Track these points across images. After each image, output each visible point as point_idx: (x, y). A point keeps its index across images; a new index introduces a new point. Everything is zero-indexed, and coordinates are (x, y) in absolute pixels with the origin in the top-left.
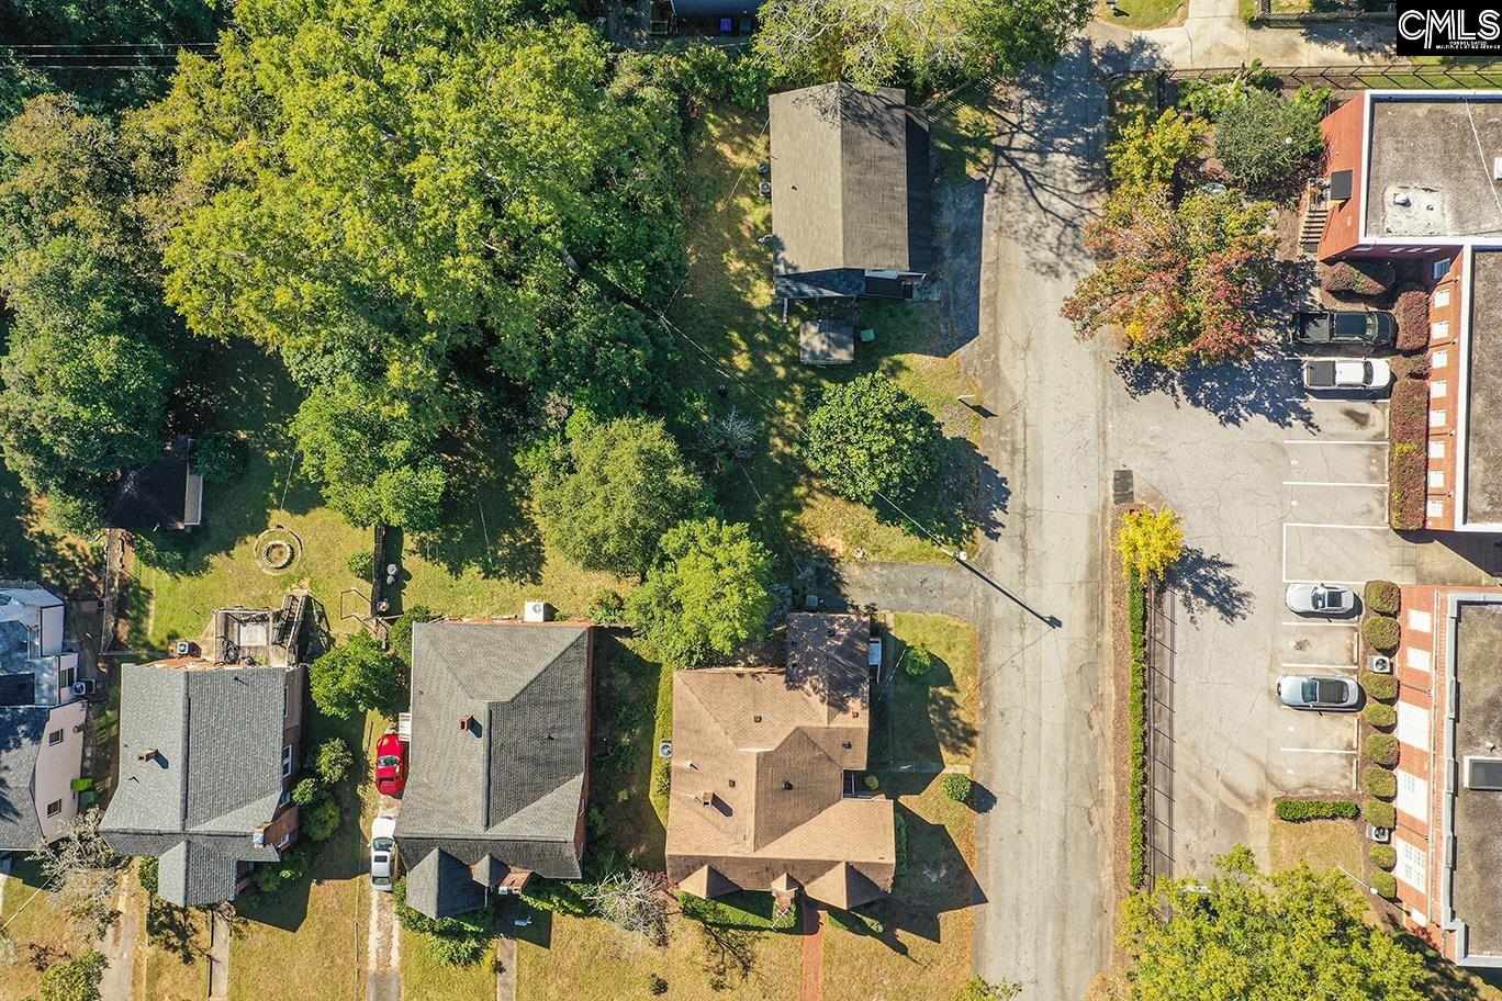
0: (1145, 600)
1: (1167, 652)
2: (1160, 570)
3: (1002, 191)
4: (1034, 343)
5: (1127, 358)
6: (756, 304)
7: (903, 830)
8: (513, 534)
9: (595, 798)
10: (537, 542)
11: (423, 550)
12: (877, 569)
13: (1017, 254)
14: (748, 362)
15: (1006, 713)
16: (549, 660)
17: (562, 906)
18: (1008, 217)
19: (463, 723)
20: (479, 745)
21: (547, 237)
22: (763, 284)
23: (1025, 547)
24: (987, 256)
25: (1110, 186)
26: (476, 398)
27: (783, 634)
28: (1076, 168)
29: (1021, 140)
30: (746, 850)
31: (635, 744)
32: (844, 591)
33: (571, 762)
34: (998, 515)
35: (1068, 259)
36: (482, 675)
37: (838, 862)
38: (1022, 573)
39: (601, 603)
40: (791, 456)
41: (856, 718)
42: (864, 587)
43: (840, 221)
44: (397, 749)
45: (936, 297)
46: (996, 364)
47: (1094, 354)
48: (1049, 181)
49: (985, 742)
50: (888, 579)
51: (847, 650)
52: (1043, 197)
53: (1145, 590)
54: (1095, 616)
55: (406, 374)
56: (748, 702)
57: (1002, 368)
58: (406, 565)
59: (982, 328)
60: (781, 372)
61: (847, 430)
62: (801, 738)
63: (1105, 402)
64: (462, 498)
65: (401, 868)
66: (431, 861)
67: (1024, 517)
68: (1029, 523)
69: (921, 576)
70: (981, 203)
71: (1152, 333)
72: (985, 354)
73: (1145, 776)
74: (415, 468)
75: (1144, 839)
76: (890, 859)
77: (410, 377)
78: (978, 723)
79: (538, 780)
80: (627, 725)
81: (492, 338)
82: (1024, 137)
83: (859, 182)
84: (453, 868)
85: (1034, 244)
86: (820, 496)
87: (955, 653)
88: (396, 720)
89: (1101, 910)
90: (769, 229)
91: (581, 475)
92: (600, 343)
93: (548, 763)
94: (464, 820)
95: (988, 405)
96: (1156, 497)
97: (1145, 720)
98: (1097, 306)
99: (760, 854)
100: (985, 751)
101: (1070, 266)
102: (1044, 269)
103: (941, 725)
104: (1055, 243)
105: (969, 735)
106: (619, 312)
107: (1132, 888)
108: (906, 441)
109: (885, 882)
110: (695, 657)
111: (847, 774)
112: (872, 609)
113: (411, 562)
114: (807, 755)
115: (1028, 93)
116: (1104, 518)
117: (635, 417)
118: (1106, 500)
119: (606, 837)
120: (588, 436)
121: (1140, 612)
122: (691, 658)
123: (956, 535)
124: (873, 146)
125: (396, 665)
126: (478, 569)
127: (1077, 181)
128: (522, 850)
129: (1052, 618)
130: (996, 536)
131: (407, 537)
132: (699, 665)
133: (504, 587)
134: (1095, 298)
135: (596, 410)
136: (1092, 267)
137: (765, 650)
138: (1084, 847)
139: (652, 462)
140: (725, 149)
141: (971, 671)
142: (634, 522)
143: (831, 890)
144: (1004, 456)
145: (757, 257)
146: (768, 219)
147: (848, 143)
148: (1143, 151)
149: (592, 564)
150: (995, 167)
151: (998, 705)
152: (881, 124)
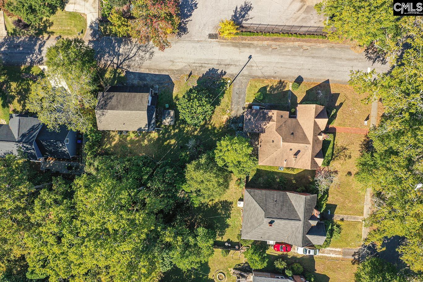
0: (245, 31)
1: (260, 26)
2: (237, 27)
3: (129, 66)
4: (172, 59)
5: (177, 34)
6: (157, 137)
7: (307, 102)
8: (218, 209)
9: (294, 189)
10: (221, 202)
11: (222, 235)
12: (233, 106)
13: (147, 63)
14: (173, 140)
15: (275, 72)
16: (253, 200)
17: (325, 200)
18: (136, 65)
19: (270, 226)
20: (277, 221)
21: (133, 194)
22: (151, 135)
23: (229, 65)
24: (147, 71)
25: (129, 36)
26: (178, 217)
27: (250, 133)
28: (124, 46)
29: (115, 61)
30: (310, 146)
31: (279, 177)
32: (239, 116)
33: (283, 195)
34: (219, 72)
35: (149, 49)
36: (257, 220)
37: (315, 121)
38: (236, 65)
39: (239, 185)
40: (200, 129)
41: (274, 114)
42: (238, 110)
43: (134, 111)
44: (278, 245)
45: (157, 86)
46: (177, 70)
47: (176, 43)
48: (127, 53)
49: (283, 78)
50: (236, 103)
51: (255, 115)
52: (131, 55)
53: (242, 31)
54: (249, 46)
55: (169, 236)
56: (268, 144)
57: (178, 69)
58: (226, 240)
59: (167, 74)
60: (177, 131)
61: (192, 113)
62: (279, 129)
63: (190, 41)
64: (207, 223)
65: (312, 246)
66: (310, 237)
67: (220, 64)
68: (222, 63)
69: (236, 94)
70: (132, 73)
71: (170, 26)
72: (174, 73)
73: (295, 33)
74: (197, 236)
75: (313, 34)
76: (314, 106)
77: (170, 235)
78: (278, 80)
79: (288, 205)
80: (274, 180)
81: (161, 211)
82: (115, 60)
83: (123, 106)
84: (312, 231)
85: (144, 58)
86: (212, 121)
87: (257, 85)
88: (270, 245)
89: (332, 48)
90: (136, 132)
91: (200, 188)
92: (164, 181)
93: (283, 202)
94: (298, 227)
95: (188, 73)
96: (217, 27)
97: (279, 33)
98: (162, 41)
99: (311, 143)
100: (286, 78)
101: (151, 49)
102: (151, 56)
103: (278, 90)
104: (144, 52)
105: (281, 82)
106: (156, 175)
107: (326, 39)
108: (196, 96)
109: (321, 108)
110: (255, 159)
111: (290, 117)
112: (244, 108)
113: (225, 239)
114: (284, 128)
115: (103, 58)
116: (222, 42)
117: (185, 172)
118: (216, 41)
119: (306, 187)
120: (190, 186)
121: (248, 33)
122: (255, 160)
123: (224, 84)
124: (113, 101)
125: (253, 244)
126: (228, 220)
127: (128, 45)
128: (308, 211)
129: (249, 58)
130: (225, 73)
131: (217, 240)
132: (257, 158)
133: (233, 213)
134: (159, 42)
135: (183, 183)
136: (151, 42)
137: (254, 139)
138: (314, 52)
139: (198, 167)
140: (113, 143)
141: (263, 81)
142: (215, 173)
143: (323, 123)
144: (203, 69)
145: (144, 136)
146: (133, 132)
147: (112, 108)
148: (119, 26)
149: (227, 187)
150: (123, 68)
151: (273, 74)
152: (108, 99)
